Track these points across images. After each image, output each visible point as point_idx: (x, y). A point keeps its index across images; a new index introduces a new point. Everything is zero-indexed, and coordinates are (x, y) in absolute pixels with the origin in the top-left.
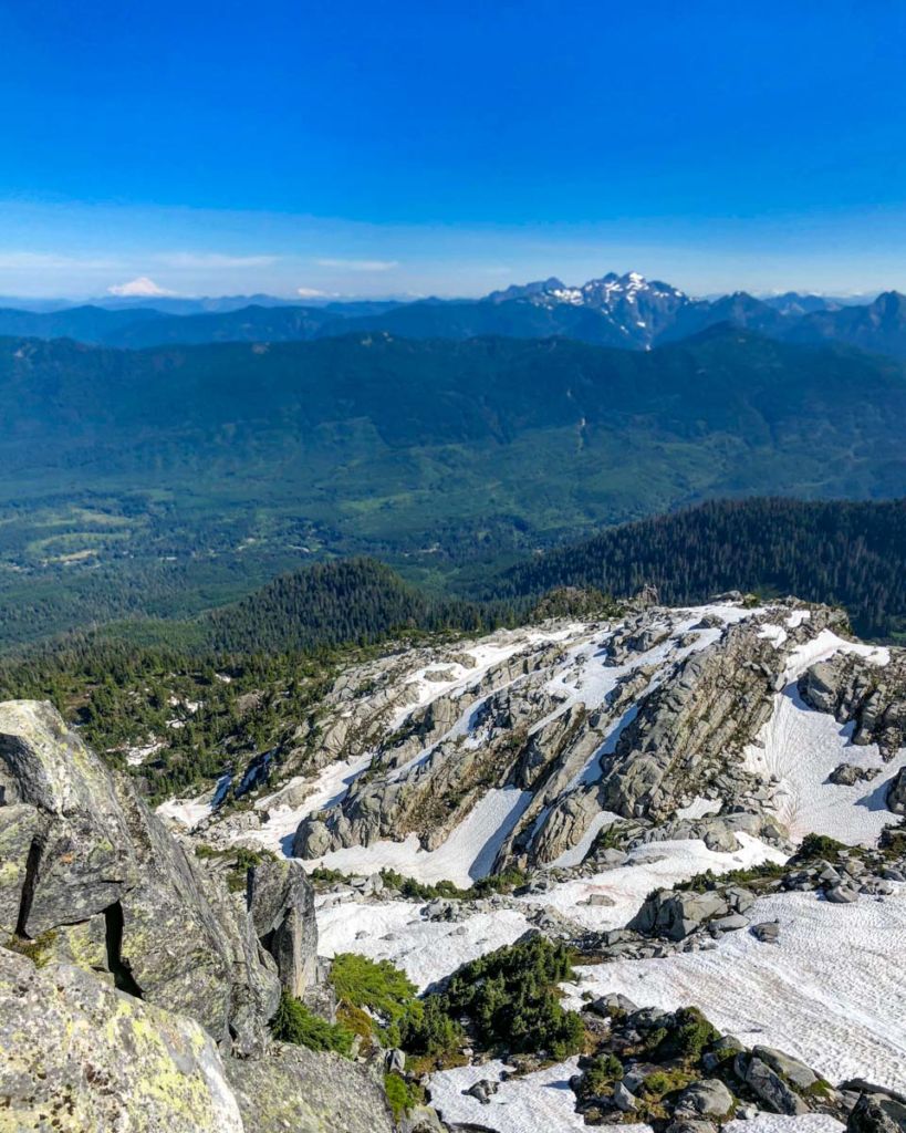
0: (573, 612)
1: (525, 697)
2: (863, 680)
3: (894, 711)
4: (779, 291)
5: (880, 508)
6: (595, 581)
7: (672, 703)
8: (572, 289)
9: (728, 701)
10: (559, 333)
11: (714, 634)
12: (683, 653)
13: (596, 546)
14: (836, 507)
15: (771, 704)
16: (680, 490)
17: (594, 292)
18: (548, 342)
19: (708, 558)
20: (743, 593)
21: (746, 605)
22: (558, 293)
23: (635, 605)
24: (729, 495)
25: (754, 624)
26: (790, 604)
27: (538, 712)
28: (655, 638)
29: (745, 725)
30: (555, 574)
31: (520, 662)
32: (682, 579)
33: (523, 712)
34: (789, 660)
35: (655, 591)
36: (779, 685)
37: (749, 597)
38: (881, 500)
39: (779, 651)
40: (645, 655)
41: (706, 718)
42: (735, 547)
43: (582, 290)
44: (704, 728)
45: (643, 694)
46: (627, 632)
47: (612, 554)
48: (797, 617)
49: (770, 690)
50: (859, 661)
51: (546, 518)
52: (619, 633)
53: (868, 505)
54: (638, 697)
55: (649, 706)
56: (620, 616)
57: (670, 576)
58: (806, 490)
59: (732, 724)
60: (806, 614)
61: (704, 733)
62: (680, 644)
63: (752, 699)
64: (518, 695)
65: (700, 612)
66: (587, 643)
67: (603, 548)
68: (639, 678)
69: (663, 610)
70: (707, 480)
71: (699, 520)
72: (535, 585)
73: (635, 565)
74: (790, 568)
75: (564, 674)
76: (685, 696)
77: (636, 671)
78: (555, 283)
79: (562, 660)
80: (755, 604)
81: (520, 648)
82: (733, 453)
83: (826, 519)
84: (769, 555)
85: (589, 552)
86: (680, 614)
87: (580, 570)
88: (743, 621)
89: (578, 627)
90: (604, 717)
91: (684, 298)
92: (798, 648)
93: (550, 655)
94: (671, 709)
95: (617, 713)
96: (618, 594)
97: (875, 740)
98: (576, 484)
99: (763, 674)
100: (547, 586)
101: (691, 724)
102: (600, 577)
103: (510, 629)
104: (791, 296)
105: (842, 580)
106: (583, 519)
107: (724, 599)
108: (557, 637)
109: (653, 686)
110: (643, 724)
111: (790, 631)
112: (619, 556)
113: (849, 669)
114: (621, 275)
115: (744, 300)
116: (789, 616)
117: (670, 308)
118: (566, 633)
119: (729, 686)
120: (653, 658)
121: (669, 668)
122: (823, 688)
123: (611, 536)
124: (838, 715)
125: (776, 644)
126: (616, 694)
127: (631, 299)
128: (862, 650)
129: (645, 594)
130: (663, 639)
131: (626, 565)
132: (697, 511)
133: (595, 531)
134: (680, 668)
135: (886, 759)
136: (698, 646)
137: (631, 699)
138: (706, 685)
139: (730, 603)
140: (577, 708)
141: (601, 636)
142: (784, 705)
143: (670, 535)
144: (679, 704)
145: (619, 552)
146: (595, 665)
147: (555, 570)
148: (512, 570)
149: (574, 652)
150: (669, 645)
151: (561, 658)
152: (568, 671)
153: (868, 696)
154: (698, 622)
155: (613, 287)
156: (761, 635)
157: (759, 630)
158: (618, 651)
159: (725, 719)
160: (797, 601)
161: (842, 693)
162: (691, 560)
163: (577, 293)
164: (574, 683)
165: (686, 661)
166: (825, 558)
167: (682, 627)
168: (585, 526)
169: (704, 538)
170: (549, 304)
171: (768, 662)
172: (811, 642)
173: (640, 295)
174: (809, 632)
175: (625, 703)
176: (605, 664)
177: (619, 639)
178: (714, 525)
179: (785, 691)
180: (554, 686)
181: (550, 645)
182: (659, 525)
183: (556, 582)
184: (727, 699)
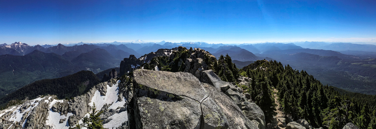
0: (14, 104)
1: (5, 123)
2: (60, 105)
3: (65, 109)
4: (44, 44)
5: (61, 79)
6: (18, 98)
7: (32, 117)
8: (9, 45)
9: (42, 114)
10: (7, 54)
11: (37, 103)
12: (33, 108)
13: (17, 92)
14: (55, 79)
15: (48, 113)
16: (31, 80)
17: (13, 46)
18: (5, 55)
19: (37, 91)
20: (41, 95)
21: (42, 97)
22: (6, 46)
23: (25, 101)
24: (39, 80)
25: (43, 100)
26: (48, 96)
27: (8, 125)
28: (28, 106)
29: (45, 117)
30: (11, 98)
31: (4, 116)
32: (33, 95)
33: (5, 126)
34: (50, 105)
35: (28, 98)
36: (49, 109)
37: (42, 96)
38: (61, 77)
39: (48, 104)
40: (27, 110)
41: (38, 118)
42: (41, 88)
43: (11, 45)
44: (38, 120)
45: (27, 117)
46: (23, 106)
47: (21, 93)
48: (50, 98)
49: (48, 111)
50: (59, 103)
51: (7, 88)
52: (22, 107)
53: (59, 78)
54: (26, 117)
55: (28, 119)
56: (22, 103)
57: (31, 94)
58: (50, 77)
59: (43, 118)
60: (51, 97)
61: (38, 121)
62: (32, 106)
63: (45, 113)
64: (4, 123)
65: (35, 100)
66: (16, 110)
67: (19, 92)
68: (26, 114)
69: (29, 101)
70: (35, 78)
71: (35, 84)
72: (7, 101)
73: (25, 94)
74: (50, 90)
75: (13, 117)
76: (34, 115)
77: (26, 113)
78: (5, 44)
79: (12, 114)
80: (43, 97)
81: (4, 114)
82: (39, 73)
83: (54, 81)
84: (46, 89)
85: (17, 93)
86: (32, 101)
87: (15, 97)
88: (42, 100)
89: (15, 107)
90: (21, 123)
91: (29, 46)
92: (51, 103)
93: (10, 114)
94: (32, 118)
95: (23, 121)
96: (22, 100)
97: (64, 114)
98: (13, 81)
99: (46, 108)
100: (9, 101)
101: (36, 120)
102: (19, 97)
103: (2, 110)
104: (46, 45)
105: (57, 90)
106: (15, 87)
107: (38, 97)
108: (11, 110)
109: (29, 115)
110: (28, 122)
111: (49, 100)
112: (22, 93)
113: (58, 104)
114: (18, 42)
115: (38, 46)
116: (48, 98)
117: (27, 48)
118: (13, 109)
119: (41, 112)
120: (28, 110)
121: (31, 111)
122: (55, 108)
123: (20, 89)
124: (58, 112)
125: (47, 103)
126: (23, 118)
127: (20, 47)
128: (59, 101)
129: (26, 99)
130: (29, 106)
131: (23, 94)
132: (34, 83)
133: (17, 89)
134: (33, 110)
135: (66, 116)
136: (35, 106)
137: (25, 118)
138: (37, 113)
139: (39, 98)
140: (16, 122)
141: (19, 108)
142: (50, 112)
143: (30, 88)
144: (33, 117)
145: (22, 92)
146: (18, 113)
147: (10, 97)
148: (2, 99)
149: (14, 112)
150: (31, 107)
151: (12, 113)
152: (13, 116)
153: (62, 108)
154: (34, 102)
155: (16, 44)
156: (45, 102)
157: (44, 101)
158: (22, 110)
159: (42, 117)
160: (49, 95)
161: (58, 109)
162: (34, 91)
163: (10, 46)
164: (15, 118)
165: (34, 109)
166: (54, 88)
167: (32, 103)
168: (15, 88)
169: (36, 87)
170: (5, 48)
171: (46, 106)
172: (53, 102)
173: (21, 46)
174: (52, 100)
175: (25, 119)
176: (20, 113)
177: (22, 108)
178: (37, 85)
179: (50, 110)
180: (11, 120)
181: (9, 112)
182: (28, 86)
183: (11, 99)
184: (41, 114)
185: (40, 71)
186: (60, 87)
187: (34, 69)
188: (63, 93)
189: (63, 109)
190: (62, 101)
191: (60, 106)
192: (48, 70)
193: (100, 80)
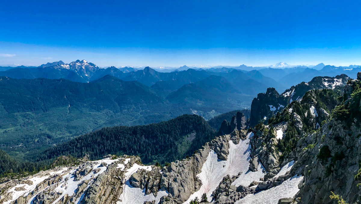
0: (65, 164)
1: (49, 194)
2: (146, 176)
3: (155, 183)
4: (123, 66)
5: (147, 127)
6: (72, 153)
7: (94, 192)
8: (67, 64)
9: (110, 189)
10: (63, 77)
11: (104, 168)
12: (96, 175)
13: (72, 142)
14: (136, 127)
15: (122, 188)
16: (96, 125)
17: (73, 65)
18: (59, 80)
19: (104, 145)
20: (112, 155)
21: (113, 159)
22: (62, 65)
23: (83, 160)
24: (109, 126)
25: (114, 164)
26: (125, 157)
27: (53, 199)
28: (88, 171)
29: (116, 196)
30: (60, 152)
31: (47, 182)
32: (96, 151)
33: (48, 199)
34: (126, 174)
35: (89, 156)
36: (124, 182)
37: (114, 156)
38: (147, 124)
39: (123, 172)
40: (86, 177)
41: (104, 195)
42: (111, 142)
43: (70, 65)
44: (104, 198)
45: (86, 189)
46: (80, 170)
47: (77, 145)
48: (127, 160)
49: (122, 184)
50: (144, 171)
51: (56, 134)
52: (77, 170)
53: (144, 126)
54: (84, 190)
55: (87, 193)
56: (78, 164)
57: (93, 151)
58: (129, 124)
59: (112, 196)
60: (129, 159)
61: (104, 200)
62: (95, 172)
63: (117, 187)
64: (46, 193)
65: (100, 162)
66: (68, 174)
67: (74, 143)
68: (84, 184)
69: (90, 162)
70: (103, 122)
71: (101, 133)
72: (53, 156)
73: (83, 148)
74: (126, 146)
75: (61, 185)
76: (97, 189)
77: (83, 182)
78: (61, 62)
79: (61, 180)
80: (115, 158)
81: (47, 177)
82: (110, 115)
83: (134, 131)
84: (120, 143)
85: (70, 145)
86: (94, 163)
87: (67, 150)
88: (112, 163)
89: (66, 169)
90: (74, 198)
91: (98, 68)
92: (128, 170)
93: (57, 179)
94: (94, 194)
95: (78, 196)
96: (79, 157)
97: (152, 192)
98: (67, 124)
99: (119, 179)
100: (57, 155)
101: (100, 197)
102: (73, 152)
103: (44, 171)
104: (126, 68)
105: (140, 147)
106: (68, 135)
107: (107, 157)
108: (59, 172)
109: (89, 186)
110: (86, 199)
111: (125, 165)
112: (79, 146)
113: (142, 174)
114: (81, 61)
115: (113, 68)
116: (125, 160)
117: (94, 70)
118: (62, 171)
119: (110, 184)
120: (88, 177)
121: (92, 180)
122: (136, 181)
123: (76, 139)
124: (141, 187)
125: (122, 170)
126: (77, 190)
127: (84, 68)
128: (145, 167)
129: (86, 157)
130: (90, 171)
131: (81, 148)
132: (100, 131)
133: (72, 138)
134: (95, 180)
135: (155, 196)
136: (100, 172)
137: (82, 191)
138: (103, 185)
139: (109, 158)
140: (66, 196)
141: (72, 171)
142: (126, 188)
143: (93, 139)
144: (96, 192)
145: (79, 144)
146: (71, 181)
147: (59, 150)
148: (46, 151)
149: (64, 177)
150: (92, 173)
151: (60, 179)
152: (62, 184)
153: (148, 180)
154: (99, 165)
155: (78, 64)
156: (118, 168)
157: (117, 166)
158: (78, 176)
159: (110, 194)
160: (127, 156)
161: (141, 181)
162: (99, 146)
163: (68, 66)
164: (64, 187)
165: (97, 178)
166: (135, 142)
167: (95, 167)
168: (69, 136)
169: (102, 139)
170: (60, 69)
171: (120, 175)
172: (132, 168)
173: (86, 67)
174: (130, 164)
175: (80, 193)
176: (74, 181)
177: (78, 172)
178: (105, 135)
179: (126, 183)
180: (58, 189)
181: (57, 175)
182: (89, 136)
183: (60, 154)
184: (110, 188)
185: (111, 112)
186: (144, 142)
187: (102, 107)
188: (150, 153)
189: (150, 184)
190: (149, 168)
191: (144, 178)
192: (126, 110)
193: (215, 131)
